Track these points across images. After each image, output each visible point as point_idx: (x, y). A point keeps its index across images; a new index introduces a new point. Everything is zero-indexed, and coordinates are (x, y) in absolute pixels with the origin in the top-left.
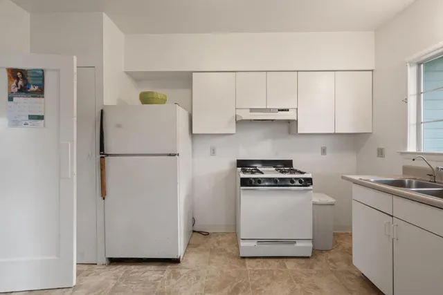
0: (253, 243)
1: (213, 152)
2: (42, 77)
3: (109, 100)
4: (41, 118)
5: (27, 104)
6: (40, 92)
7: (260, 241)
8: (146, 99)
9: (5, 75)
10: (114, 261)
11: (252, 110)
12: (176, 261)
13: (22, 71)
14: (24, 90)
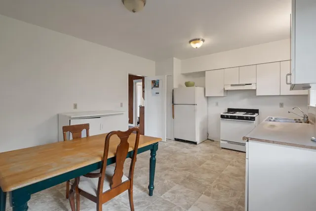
0: (226, 142)
1: (217, 104)
2: (159, 82)
3: (175, 86)
4: (158, 93)
5: (156, 90)
6: (158, 86)
7: (229, 142)
8: (187, 84)
9: (151, 82)
10: (177, 140)
11: (232, 85)
12: (195, 143)
13: (155, 81)
14: (155, 86)
